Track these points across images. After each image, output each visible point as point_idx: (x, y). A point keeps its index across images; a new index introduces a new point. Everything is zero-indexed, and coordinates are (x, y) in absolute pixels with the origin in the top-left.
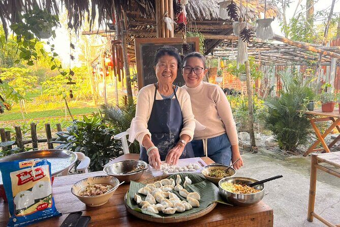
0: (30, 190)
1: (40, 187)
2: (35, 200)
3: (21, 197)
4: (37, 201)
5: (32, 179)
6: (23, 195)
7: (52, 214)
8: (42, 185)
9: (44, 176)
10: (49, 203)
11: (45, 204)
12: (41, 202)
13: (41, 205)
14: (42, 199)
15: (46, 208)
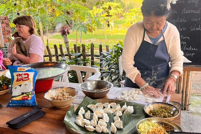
0: (20, 86)
1: (25, 85)
2: (22, 93)
3: (15, 89)
4: (23, 94)
5: (22, 80)
6: (16, 88)
7: (31, 104)
8: (27, 85)
9: (29, 79)
10: (29, 97)
11: (26, 96)
12: (25, 95)
13: (24, 97)
14: (26, 93)
15: (27, 99)
